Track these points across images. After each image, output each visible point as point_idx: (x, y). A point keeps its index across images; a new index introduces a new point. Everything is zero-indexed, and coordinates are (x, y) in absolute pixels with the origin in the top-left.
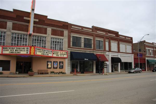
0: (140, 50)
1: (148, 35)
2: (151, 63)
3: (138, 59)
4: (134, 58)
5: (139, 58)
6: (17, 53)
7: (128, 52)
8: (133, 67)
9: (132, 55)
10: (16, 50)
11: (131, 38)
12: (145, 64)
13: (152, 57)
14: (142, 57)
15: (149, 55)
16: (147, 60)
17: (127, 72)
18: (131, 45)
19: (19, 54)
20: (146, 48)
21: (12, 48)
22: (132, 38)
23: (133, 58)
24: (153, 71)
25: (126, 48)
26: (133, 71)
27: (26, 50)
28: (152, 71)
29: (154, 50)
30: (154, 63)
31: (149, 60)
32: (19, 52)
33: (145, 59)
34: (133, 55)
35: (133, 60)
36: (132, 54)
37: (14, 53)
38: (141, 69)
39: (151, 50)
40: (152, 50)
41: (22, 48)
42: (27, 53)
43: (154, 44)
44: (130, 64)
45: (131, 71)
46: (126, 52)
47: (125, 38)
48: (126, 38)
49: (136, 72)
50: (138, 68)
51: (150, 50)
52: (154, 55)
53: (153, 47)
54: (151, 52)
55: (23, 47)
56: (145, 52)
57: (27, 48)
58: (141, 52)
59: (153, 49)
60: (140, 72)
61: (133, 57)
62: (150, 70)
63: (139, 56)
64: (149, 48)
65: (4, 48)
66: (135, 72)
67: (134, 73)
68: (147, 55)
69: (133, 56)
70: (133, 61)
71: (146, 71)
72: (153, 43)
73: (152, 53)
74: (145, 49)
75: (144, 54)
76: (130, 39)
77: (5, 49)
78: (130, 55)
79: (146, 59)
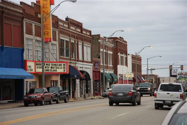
6: (53, 71)
10: (51, 68)
14: (98, 69)
19: (56, 72)
20: (101, 50)
21: (47, 64)
27: (63, 68)
29: (106, 53)
32: (55, 71)
34: (92, 65)
36: (91, 63)
37: (50, 72)
41: (58, 65)
42: (64, 71)
48: (87, 33)
53: (106, 46)
55: (60, 63)
56: (99, 58)
57: (64, 65)
59: (105, 51)
65: (37, 64)
68: (101, 64)
70: (92, 76)
71: (100, 95)
72: (105, 39)
74: (99, 52)
76: (89, 35)
77: (39, 66)
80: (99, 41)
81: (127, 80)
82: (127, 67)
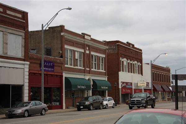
0: (48, 52)
1: (70, 9)
2: (76, 86)
3: (41, 74)
4: (30, 74)
5: (43, 73)
7: (10, 53)
8: (26, 98)
9: (24, 64)
11: (25, 15)
12: (60, 89)
13: (79, 71)
14: (53, 71)
15: (72, 67)
16: (65, 77)
17: (4, 116)
18: (23, 34)
20: (66, 47)
22: (27, 13)
23: (27, 73)
24: (79, 110)
25: (5, 43)
26: (19, 111)
28: (76, 109)
29: (84, 53)
30: (83, 87)
31: (70, 79)
33: (62, 76)
34: (28, 63)
35: (27, 77)
36: (24, 60)
38: (44, 105)
39: (78, 51)
40: (80, 53)
43: (86, 37)
44: (18, 89)
45: (15, 112)
46: (7, 53)
47: (5, 12)
48: (8, 12)
49: (31, 114)
50: (37, 102)
51: (76, 53)
52: (84, 67)
53: (83, 46)
54: (76, 58)
56: (62, 57)
58: (51, 58)
59: (83, 51)
60: (43, 112)
61: (27, 70)
62: (73, 106)
63: (43, 68)
64: (73, 46)
66: (26, 114)
67: (24, 116)
68: (66, 66)
69: (28, 66)
70: (27, 81)
71: (62, 108)
72: (83, 35)
73: (80, 61)
74: (62, 48)
75: (58, 61)
76: (20, 16)
78: (19, 64)
79: (65, 75)
80: (62, 34)
81: (142, 89)
82: (142, 75)
